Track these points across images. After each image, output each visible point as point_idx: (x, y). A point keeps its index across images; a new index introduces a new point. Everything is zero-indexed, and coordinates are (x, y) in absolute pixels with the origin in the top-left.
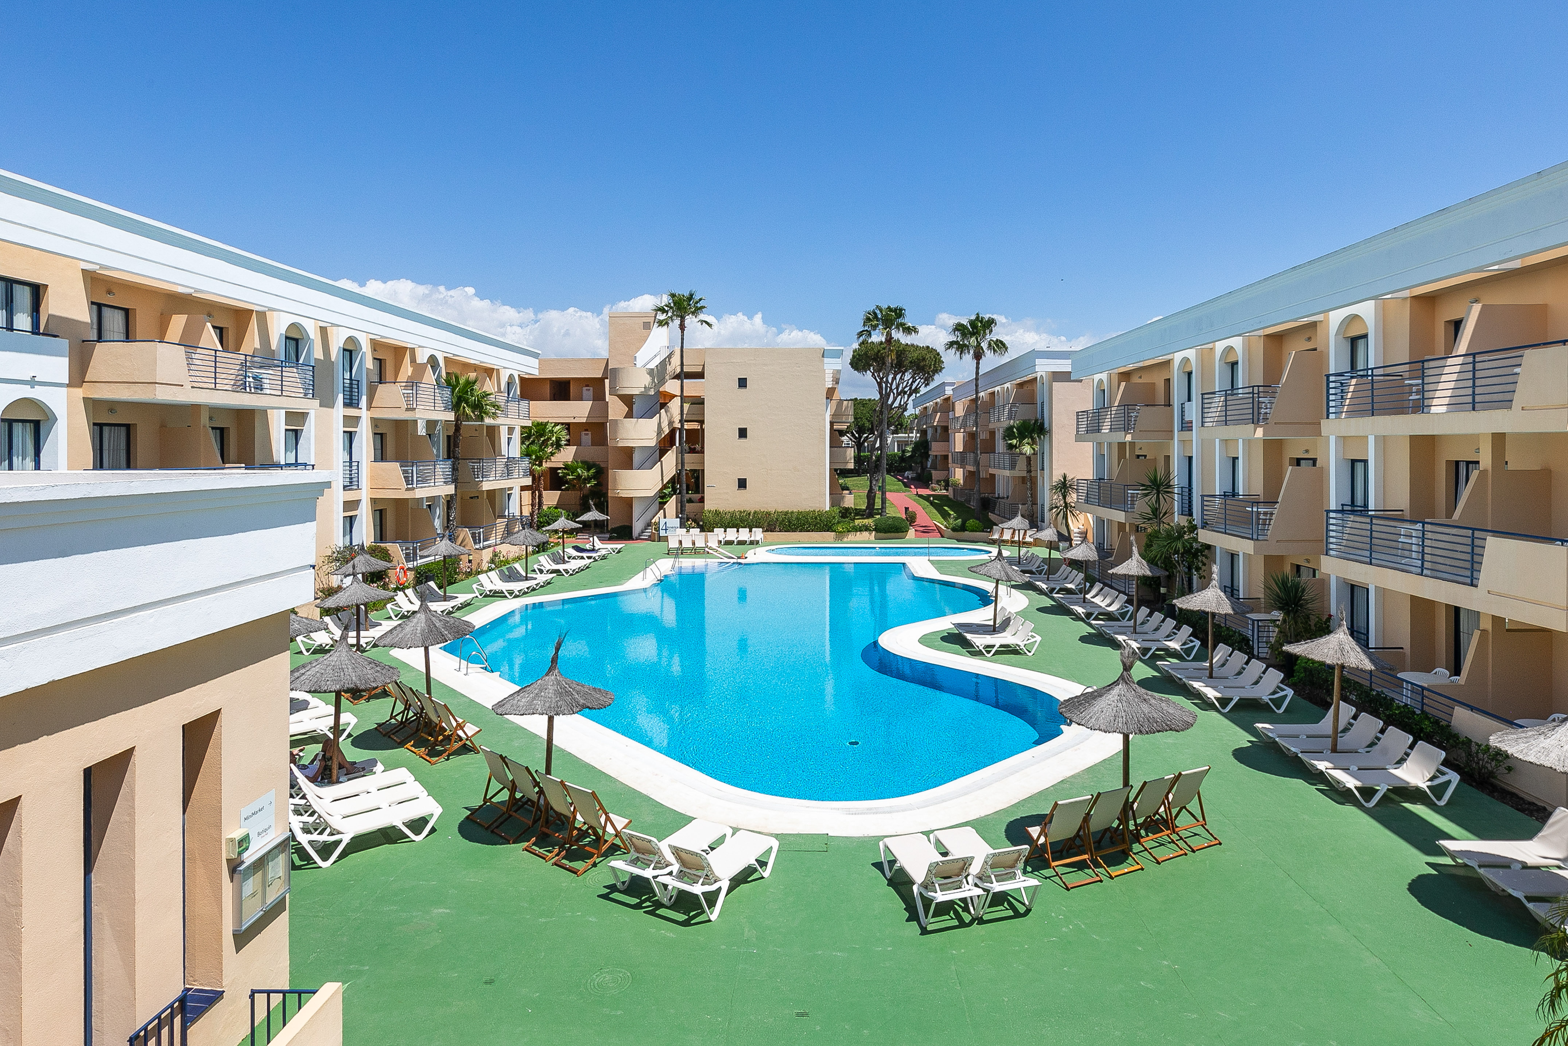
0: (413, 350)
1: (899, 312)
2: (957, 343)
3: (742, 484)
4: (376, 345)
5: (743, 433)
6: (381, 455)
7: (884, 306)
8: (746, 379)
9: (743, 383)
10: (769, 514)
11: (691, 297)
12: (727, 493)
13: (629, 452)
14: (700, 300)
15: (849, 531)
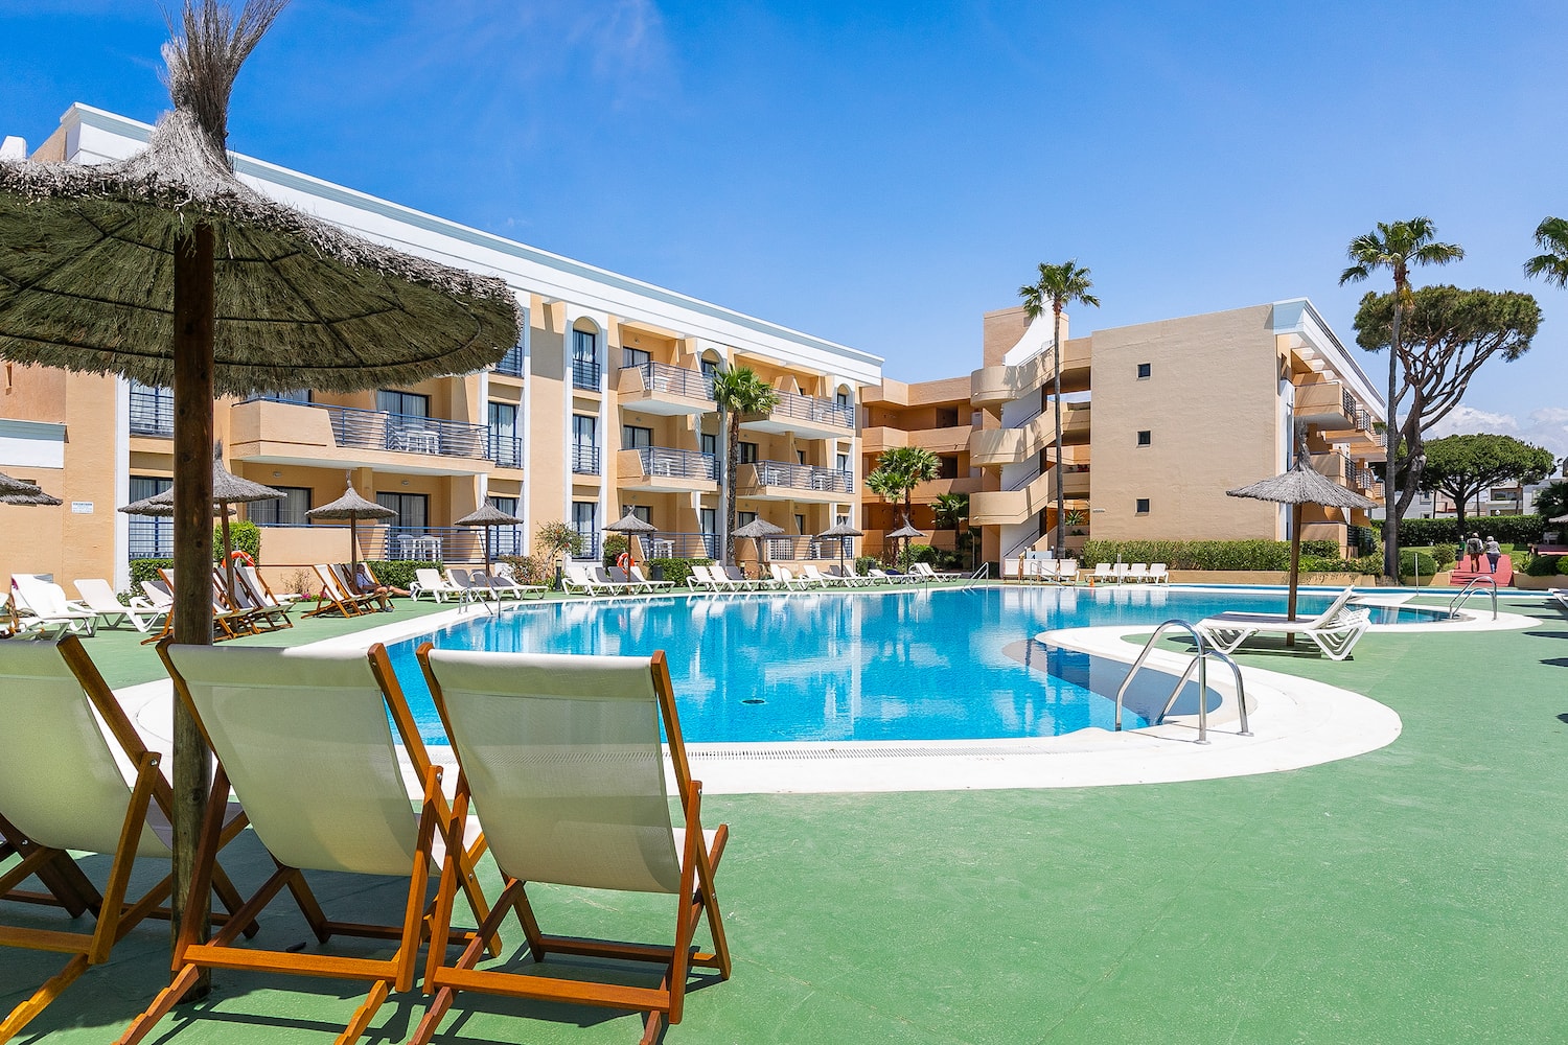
0: (682, 342)
1: (1419, 229)
2: (1550, 259)
3: (1143, 506)
4: (625, 331)
5: (1145, 438)
6: (630, 443)
7: (1390, 223)
8: (1149, 365)
9: (1144, 371)
10: (1181, 546)
11: (1069, 268)
12: (1121, 519)
13: (996, 471)
14: (1083, 271)
15: (1311, 570)
